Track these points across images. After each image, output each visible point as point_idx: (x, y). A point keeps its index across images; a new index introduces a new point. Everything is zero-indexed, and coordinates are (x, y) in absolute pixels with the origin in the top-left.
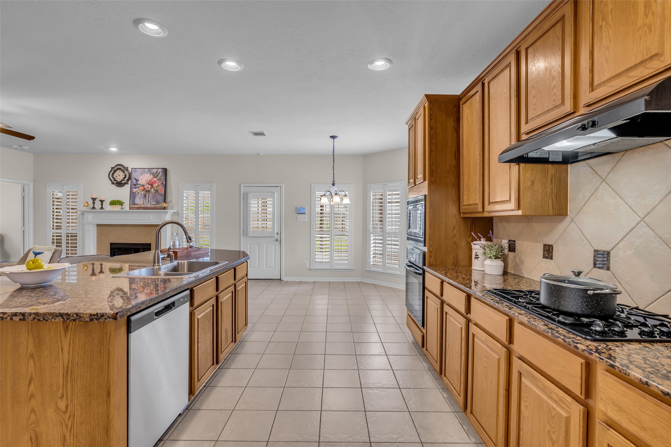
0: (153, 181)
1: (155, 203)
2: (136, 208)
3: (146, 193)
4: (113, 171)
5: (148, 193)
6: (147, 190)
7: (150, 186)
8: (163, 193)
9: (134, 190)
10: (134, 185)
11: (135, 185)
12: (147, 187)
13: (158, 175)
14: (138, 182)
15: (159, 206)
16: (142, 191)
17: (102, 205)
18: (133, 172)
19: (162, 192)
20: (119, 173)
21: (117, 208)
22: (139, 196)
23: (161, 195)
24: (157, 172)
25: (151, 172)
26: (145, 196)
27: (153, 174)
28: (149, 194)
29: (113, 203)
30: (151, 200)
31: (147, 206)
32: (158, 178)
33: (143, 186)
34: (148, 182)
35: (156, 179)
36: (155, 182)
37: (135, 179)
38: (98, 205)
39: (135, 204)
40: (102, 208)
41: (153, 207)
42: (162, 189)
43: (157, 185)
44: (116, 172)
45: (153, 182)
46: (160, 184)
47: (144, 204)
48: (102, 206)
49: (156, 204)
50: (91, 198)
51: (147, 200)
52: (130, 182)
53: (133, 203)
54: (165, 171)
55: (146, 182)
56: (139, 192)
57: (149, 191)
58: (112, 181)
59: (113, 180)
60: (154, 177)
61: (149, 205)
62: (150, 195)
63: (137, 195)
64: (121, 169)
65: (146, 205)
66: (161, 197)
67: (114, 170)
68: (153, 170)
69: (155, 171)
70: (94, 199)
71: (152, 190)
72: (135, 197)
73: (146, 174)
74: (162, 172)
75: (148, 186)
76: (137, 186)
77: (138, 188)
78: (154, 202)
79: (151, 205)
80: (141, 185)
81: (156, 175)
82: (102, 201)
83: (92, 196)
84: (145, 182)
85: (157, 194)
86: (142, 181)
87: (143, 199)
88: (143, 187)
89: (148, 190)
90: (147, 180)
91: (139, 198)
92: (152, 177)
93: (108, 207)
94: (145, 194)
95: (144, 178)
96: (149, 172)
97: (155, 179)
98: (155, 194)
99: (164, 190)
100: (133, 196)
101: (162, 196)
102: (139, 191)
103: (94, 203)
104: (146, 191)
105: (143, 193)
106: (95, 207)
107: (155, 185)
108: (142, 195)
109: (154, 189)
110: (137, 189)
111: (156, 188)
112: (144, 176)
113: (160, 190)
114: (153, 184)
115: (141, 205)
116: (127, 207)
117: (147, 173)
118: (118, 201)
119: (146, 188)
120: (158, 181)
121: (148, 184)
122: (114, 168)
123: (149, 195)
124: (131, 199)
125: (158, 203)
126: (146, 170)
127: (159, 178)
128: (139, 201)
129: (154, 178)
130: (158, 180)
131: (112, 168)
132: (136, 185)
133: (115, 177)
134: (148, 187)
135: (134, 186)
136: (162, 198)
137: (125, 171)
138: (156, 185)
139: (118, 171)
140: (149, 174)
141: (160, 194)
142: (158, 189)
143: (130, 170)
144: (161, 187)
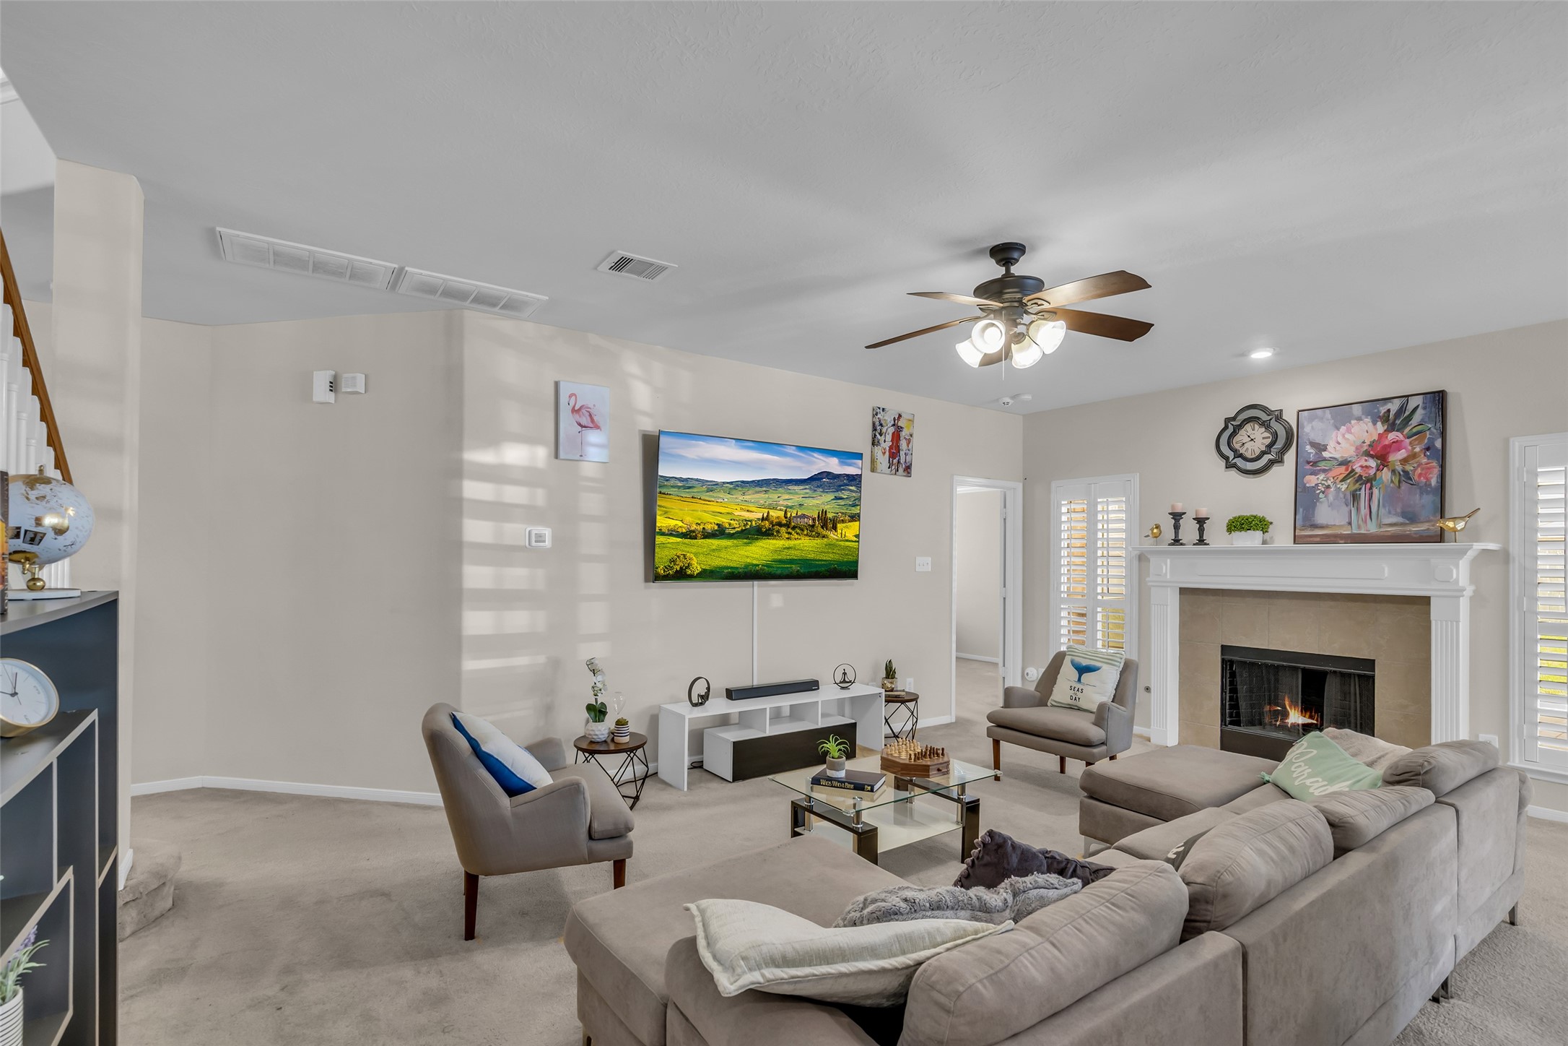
0: (1387, 442)
1: (1400, 520)
2: (1318, 539)
3: (1357, 486)
4: (1231, 429)
5: (1368, 485)
6: (1361, 476)
7: (1372, 463)
8: (1434, 481)
9: (1311, 481)
10: (1308, 463)
11: (1315, 464)
12: (1362, 467)
13: (1409, 418)
14: (1325, 454)
15: (1414, 529)
16: (1342, 481)
17: (1201, 530)
18: (1305, 424)
19: (1428, 479)
20: (1250, 432)
21: (1251, 539)
22: (1331, 498)
23: (1425, 489)
24: (1402, 410)
25: (1379, 412)
26: (1355, 497)
27: (1385, 418)
28: (1371, 488)
29: (1239, 524)
30: (1382, 511)
31: (1362, 532)
32: (1407, 431)
33: (1345, 463)
34: (1365, 448)
35: (1399, 434)
36: (1397, 445)
37: (1313, 445)
38: (1189, 531)
39: (1315, 526)
40: (1201, 541)
41: (1389, 534)
42: (1429, 468)
43: (1405, 455)
44: (1242, 432)
45: (1386, 447)
46: (1417, 449)
47: (1350, 523)
48: (1201, 534)
49: (1402, 524)
50: (1170, 514)
51: (1364, 511)
52: (1290, 457)
53: (1308, 524)
54: (1438, 400)
55: (1357, 448)
56: (1328, 487)
57: (1370, 481)
58: (1226, 458)
59: (1231, 455)
60: (1392, 427)
61: (1372, 528)
62: (1376, 491)
63: (1321, 496)
64: (1259, 418)
65: (1359, 527)
66: (1425, 496)
67: (1233, 426)
68: (1385, 404)
69: (1394, 407)
70: (1177, 516)
71: (1386, 475)
72: (1316, 503)
73: (1353, 422)
74: (1424, 408)
75: (1365, 464)
76: (1322, 465)
77: (1324, 471)
78: (1396, 514)
79: (1380, 525)
80: (1335, 463)
81: (1398, 422)
82: (1201, 521)
83: (1173, 507)
84: (1353, 449)
85: (1404, 486)
86: (1338, 447)
87: (1345, 509)
88: (1344, 467)
89: (1364, 475)
90: (1359, 443)
91: (1330, 505)
92: (1381, 428)
93: (1217, 536)
94: (1356, 490)
95: (1347, 436)
96: (1367, 413)
97: (1393, 436)
98: (1399, 487)
99: (1436, 471)
100: (1304, 499)
101: (1428, 493)
102: (1329, 482)
103: (1177, 527)
104: (1357, 481)
105: (1344, 487)
106: (1180, 538)
107: (1396, 457)
108: (1341, 495)
109: (1393, 471)
110: (1322, 476)
111: (1399, 468)
112: (1349, 431)
113: (1419, 471)
114: (1388, 453)
115: (1341, 526)
116: (1282, 535)
117: (1359, 419)
118: (1255, 517)
119: (1358, 470)
120: (1408, 441)
121: (1367, 454)
122: (1234, 419)
123: (1371, 495)
124: (1301, 510)
125: (1411, 518)
126: (1357, 410)
127: (1414, 430)
128: (1330, 514)
129: (1387, 431)
130: (1408, 438)
131: (1227, 420)
132: (1320, 464)
133: (1237, 446)
134: (1366, 467)
135: (1308, 467)
136: (1429, 500)
137: (1273, 423)
138: (1402, 454)
139: (1248, 427)
140: (1368, 420)
141: (1421, 488)
142: (1409, 468)
143: (1290, 417)
144: (1425, 460)
